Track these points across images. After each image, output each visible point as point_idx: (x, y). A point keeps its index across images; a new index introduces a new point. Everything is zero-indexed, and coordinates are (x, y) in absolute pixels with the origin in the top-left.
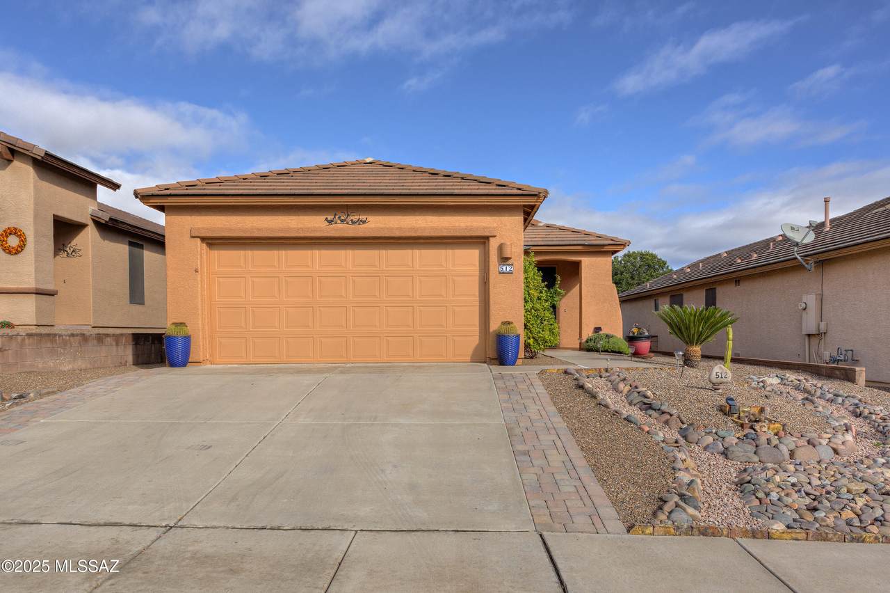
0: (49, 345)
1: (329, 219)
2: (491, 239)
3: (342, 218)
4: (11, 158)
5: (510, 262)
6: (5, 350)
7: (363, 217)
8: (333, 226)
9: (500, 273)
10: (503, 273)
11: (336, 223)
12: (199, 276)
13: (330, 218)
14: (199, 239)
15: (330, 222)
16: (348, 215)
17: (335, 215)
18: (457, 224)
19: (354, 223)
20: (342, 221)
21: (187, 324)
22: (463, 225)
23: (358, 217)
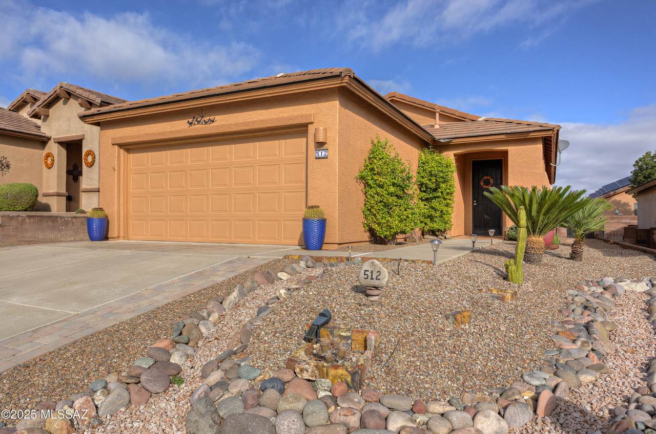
0: (50, 223)
1: (190, 122)
2: (309, 125)
3: (199, 119)
4: (90, 107)
5: (325, 147)
6: (5, 226)
7: (212, 118)
8: (193, 127)
9: (316, 158)
10: (319, 158)
11: (194, 125)
12: (116, 173)
13: (190, 120)
14: (116, 146)
15: (191, 124)
16: (202, 117)
17: (194, 118)
18: (281, 115)
19: (206, 123)
20: (199, 122)
21: (104, 209)
22: (285, 115)
23: (208, 118)
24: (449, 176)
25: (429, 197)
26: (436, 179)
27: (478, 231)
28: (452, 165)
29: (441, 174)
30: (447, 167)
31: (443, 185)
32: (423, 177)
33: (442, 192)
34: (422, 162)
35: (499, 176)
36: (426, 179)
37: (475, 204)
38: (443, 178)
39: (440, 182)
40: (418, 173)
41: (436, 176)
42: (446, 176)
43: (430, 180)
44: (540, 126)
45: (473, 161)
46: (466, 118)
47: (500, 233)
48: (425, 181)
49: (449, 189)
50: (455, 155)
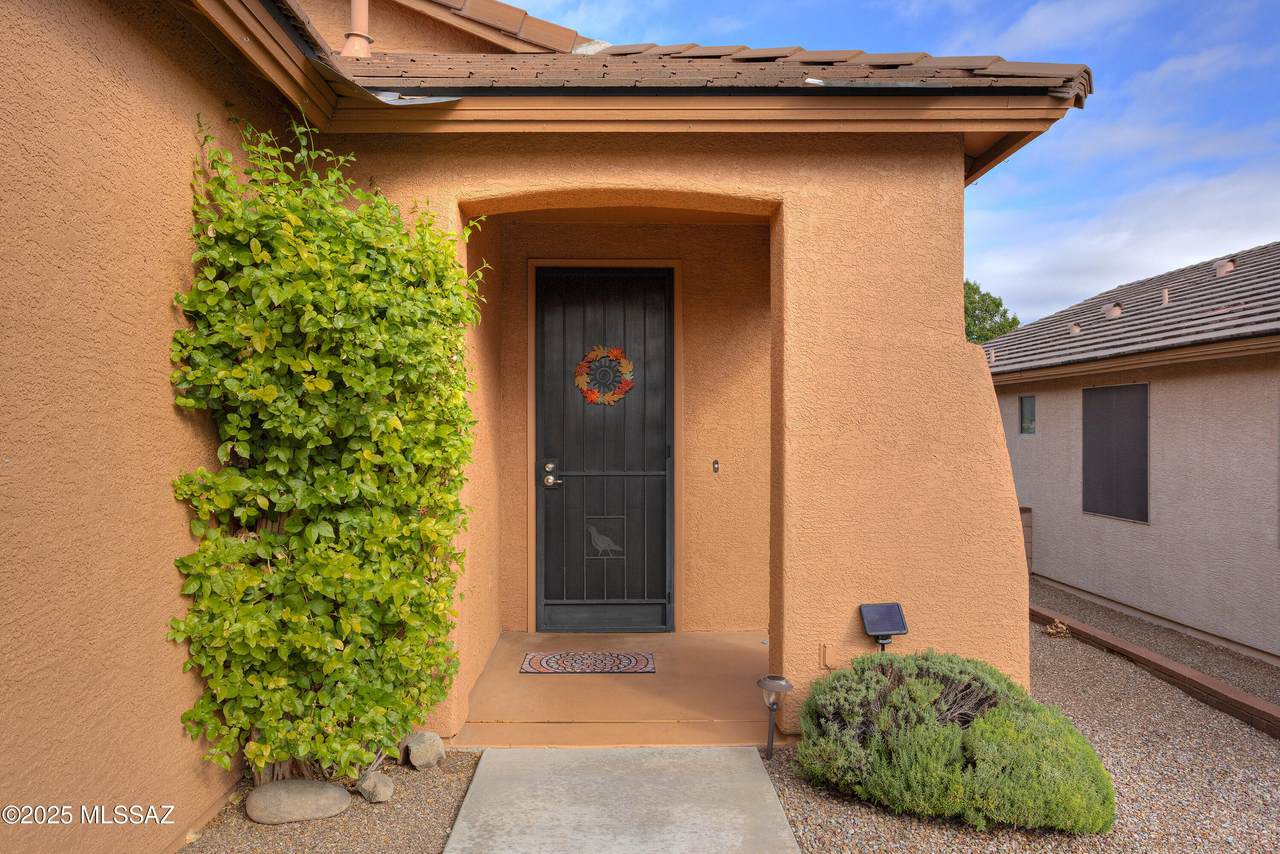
24: (437, 350)
25: (282, 503)
26: (332, 375)
27: (562, 614)
28: (451, 273)
29: (378, 339)
30: (421, 283)
31: (387, 421)
32: (231, 354)
33: (383, 471)
34: (226, 228)
35: (655, 345)
36: (254, 367)
37: (551, 479)
38: (394, 364)
39: (366, 398)
40: (194, 317)
41: (334, 352)
42: (416, 347)
43: (289, 379)
44: (970, 72)
45: (539, 270)
46: (513, 36)
47: (664, 622)
48: (243, 382)
49: (437, 443)
50: (467, 211)
